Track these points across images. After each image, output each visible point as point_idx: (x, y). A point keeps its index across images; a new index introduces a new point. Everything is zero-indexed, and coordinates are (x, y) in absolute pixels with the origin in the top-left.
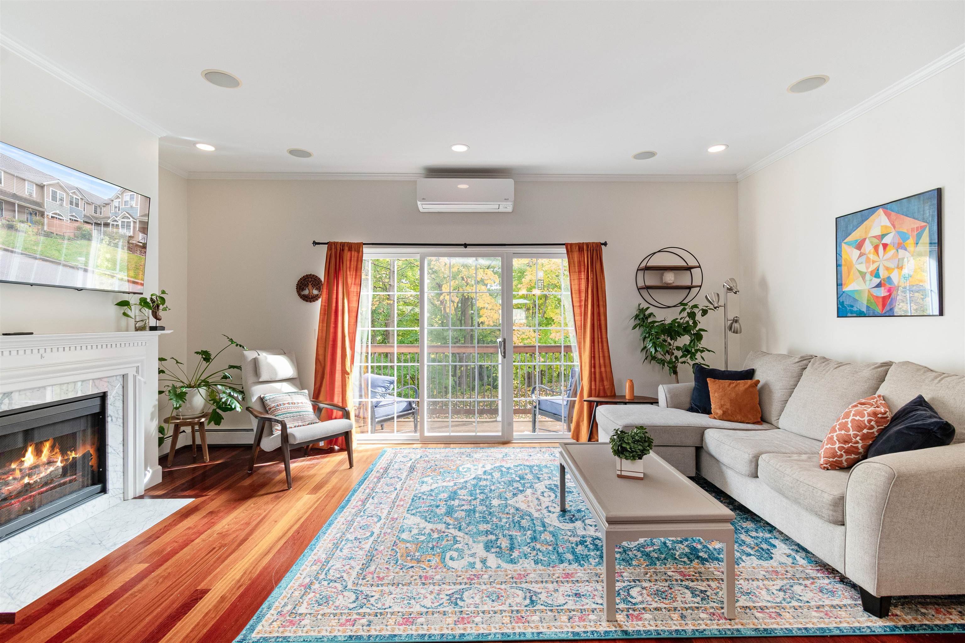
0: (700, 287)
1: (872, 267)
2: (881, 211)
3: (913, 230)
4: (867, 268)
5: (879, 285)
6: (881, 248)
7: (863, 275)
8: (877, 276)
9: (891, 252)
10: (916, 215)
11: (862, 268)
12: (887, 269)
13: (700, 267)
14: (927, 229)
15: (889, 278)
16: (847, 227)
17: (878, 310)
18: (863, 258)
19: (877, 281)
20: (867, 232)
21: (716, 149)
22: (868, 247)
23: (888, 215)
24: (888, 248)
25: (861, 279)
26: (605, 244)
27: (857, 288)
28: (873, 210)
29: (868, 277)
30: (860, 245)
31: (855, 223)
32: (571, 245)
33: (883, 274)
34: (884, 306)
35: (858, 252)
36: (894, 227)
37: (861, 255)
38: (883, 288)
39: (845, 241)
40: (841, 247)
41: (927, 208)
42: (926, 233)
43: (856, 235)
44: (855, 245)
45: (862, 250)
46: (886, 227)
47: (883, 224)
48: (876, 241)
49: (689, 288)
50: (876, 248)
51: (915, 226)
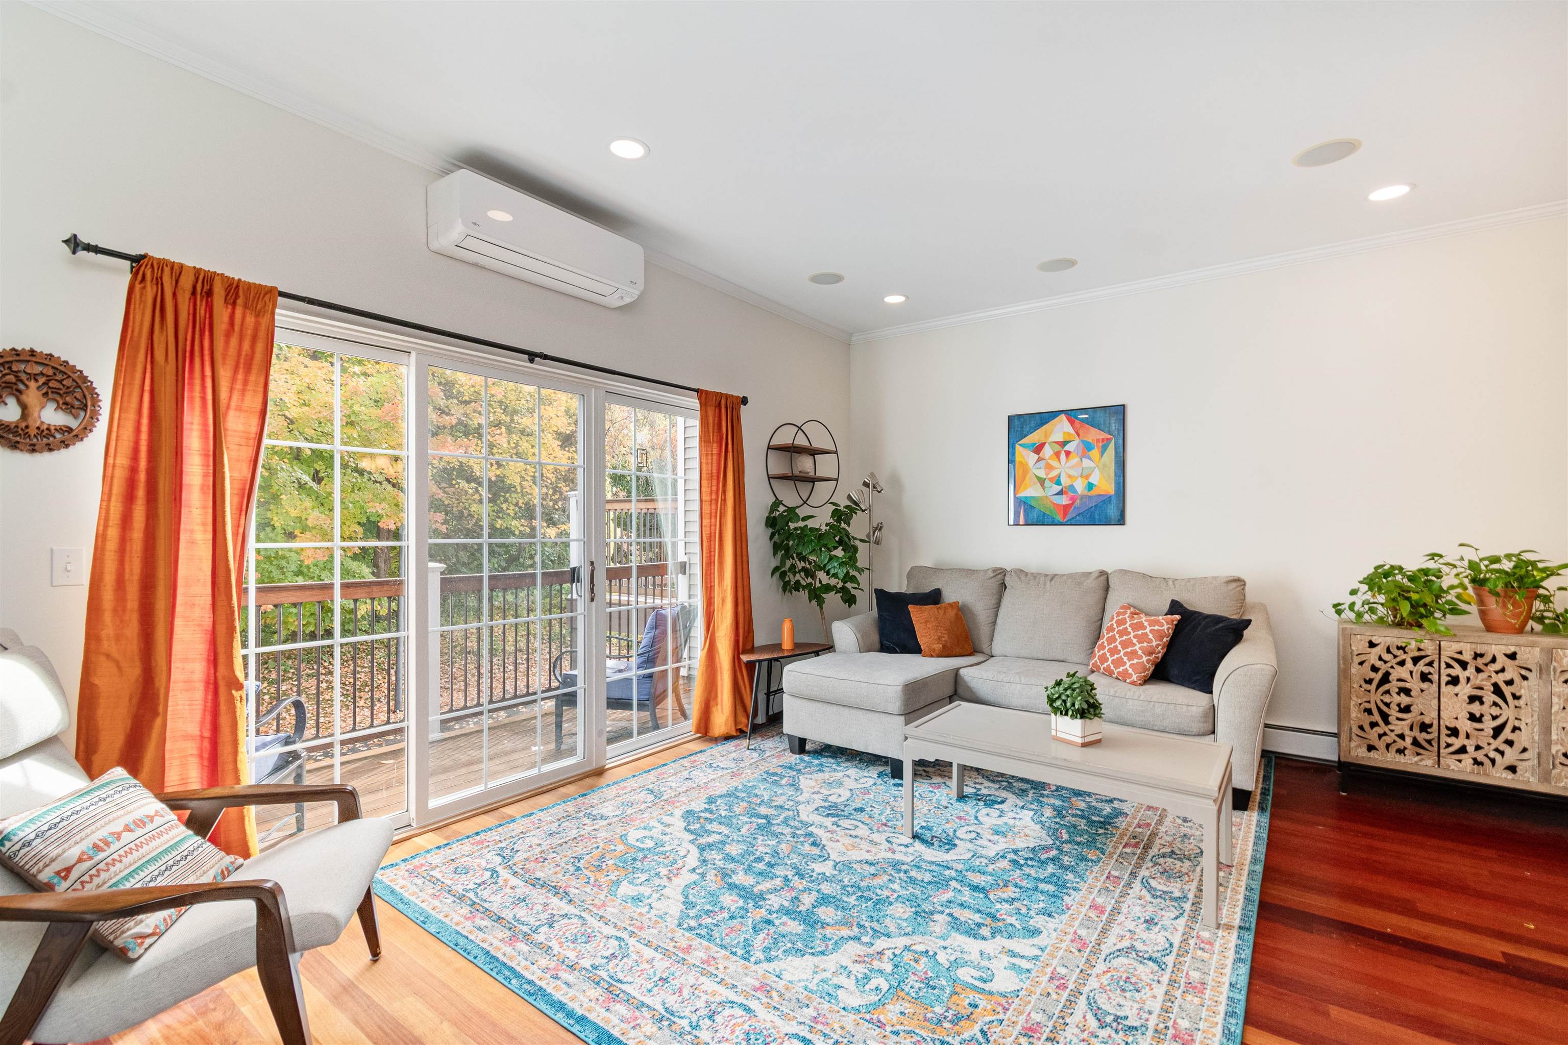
0: (837, 480)
1: (1053, 474)
2: (1063, 417)
3: (1098, 440)
4: (1047, 474)
5: (1060, 493)
6: (1063, 455)
7: (1042, 481)
8: (1058, 483)
9: (1074, 460)
10: (1102, 427)
11: (1042, 474)
12: (1070, 477)
13: (836, 452)
14: (1113, 441)
15: (1072, 486)
16: (1022, 428)
17: (1059, 518)
18: (1042, 463)
19: (1059, 488)
20: (1046, 436)
21: (894, 299)
22: (1048, 451)
23: (1072, 422)
24: (1071, 456)
25: (1039, 485)
26: (744, 401)
27: (1034, 494)
28: (1054, 414)
29: (1047, 483)
30: (1038, 449)
31: (1033, 424)
32: (707, 392)
33: (1065, 481)
34: (1065, 514)
35: (1036, 456)
36: (1078, 435)
37: (1039, 460)
38: (1064, 496)
39: (1020, 442)
40: (1014, 448)
41: (1113, 421)
42: (1112, 445)
43: (1035, 437)
44: (1032, 448)
45: (1041, 455)
46: (1069, 434)
47: (1066, 430)
48: (1058, 448)
49: (813, 480)
50: (1057, 454)
51: (1101, 437)
